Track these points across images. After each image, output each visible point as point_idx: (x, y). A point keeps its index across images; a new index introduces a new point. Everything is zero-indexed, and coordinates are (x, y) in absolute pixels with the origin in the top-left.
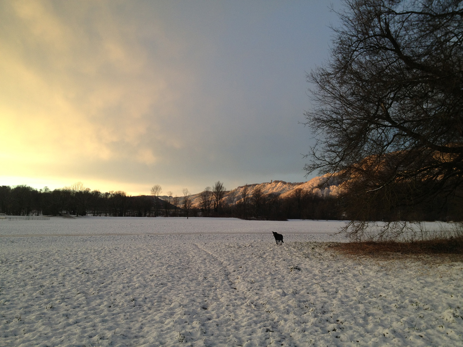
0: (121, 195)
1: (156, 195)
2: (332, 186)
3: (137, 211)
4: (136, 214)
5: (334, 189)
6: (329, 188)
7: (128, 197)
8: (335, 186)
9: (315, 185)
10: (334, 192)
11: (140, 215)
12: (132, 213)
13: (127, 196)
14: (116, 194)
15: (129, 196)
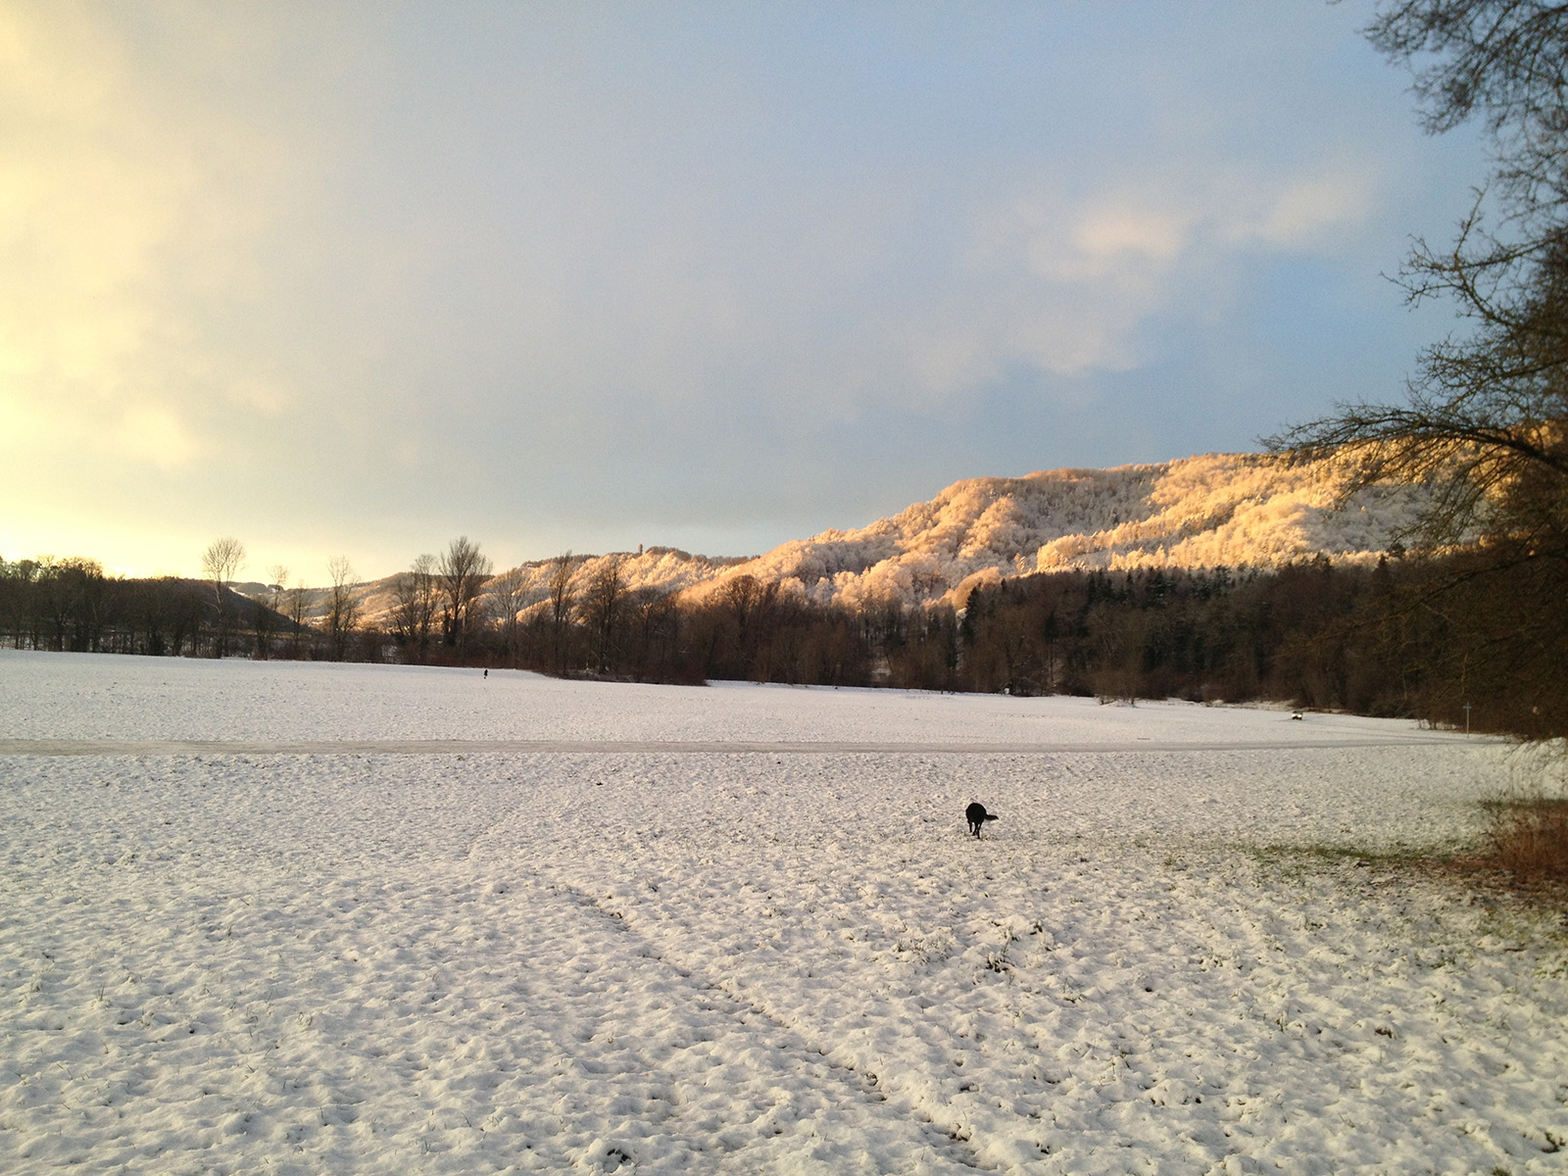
0: (83, 573)
1: (224, 580)
2: (842, 574)
3: (145, 634)
4: (141, 646)
5: (849, 584)
6: (831, 579)
7: (112, 581)
8: (850, 575)
9: (787, 568)
10: (848, 594)
11: (156, 649)
12: (125, 640)
13: (106, 575)
14: (66, 568)
15: (117, 579)
